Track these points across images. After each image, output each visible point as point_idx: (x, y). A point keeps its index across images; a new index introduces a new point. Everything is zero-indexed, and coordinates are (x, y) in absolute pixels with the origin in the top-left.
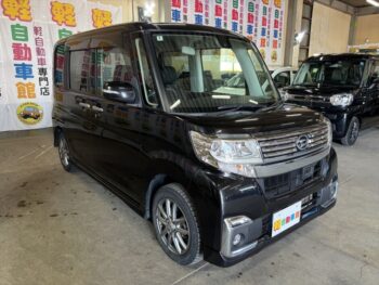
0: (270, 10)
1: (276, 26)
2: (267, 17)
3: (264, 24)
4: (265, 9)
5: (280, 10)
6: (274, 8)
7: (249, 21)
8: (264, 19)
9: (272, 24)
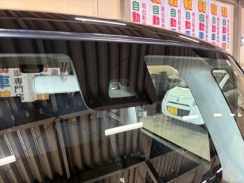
0: (218, 19)
1: (224, 32)
2: (216, 25)
3: (214, 31)
4: (214, 19)
5: (227, 19)
6: (222, 18)
7: (200, 29)
8: (214, 27)
9: (221, 30)
